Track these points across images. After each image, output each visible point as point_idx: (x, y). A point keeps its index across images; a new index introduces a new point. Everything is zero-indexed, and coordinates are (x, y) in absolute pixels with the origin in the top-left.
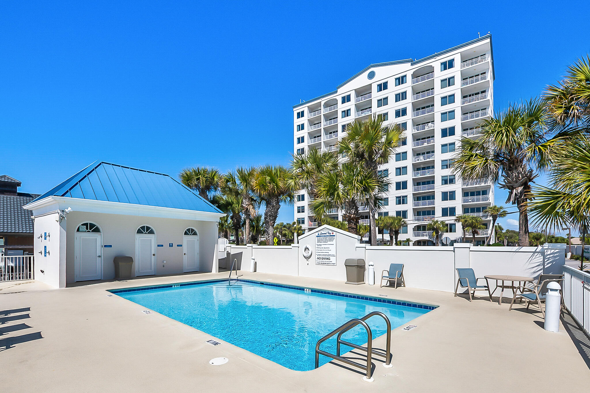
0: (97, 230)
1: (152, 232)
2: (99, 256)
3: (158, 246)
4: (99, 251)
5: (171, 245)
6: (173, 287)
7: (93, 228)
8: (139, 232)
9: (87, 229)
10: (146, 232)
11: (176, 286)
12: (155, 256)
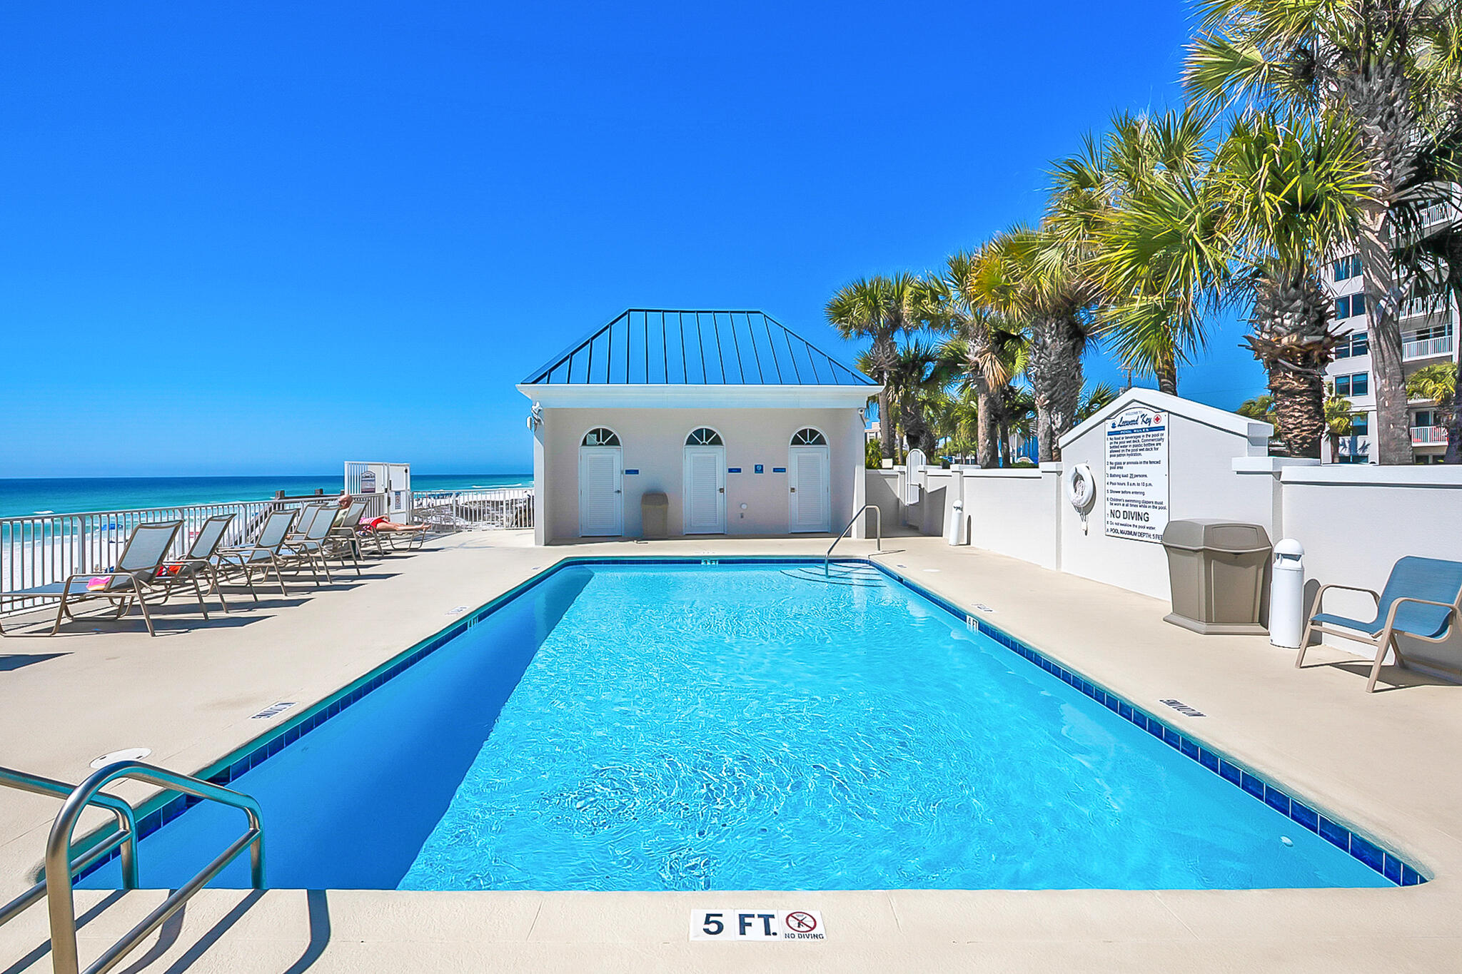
0: (614, 442)
1: (717, 441)
2: (618, 492)
3: (730, 470)
4: (618, 480)
5: (759, 469)
6: (702, 564)
7: (607, 438)
8: (691, 441)
9: (598, 440)
10: (704, 442)
11: (709, 564)
12: (723, 492)
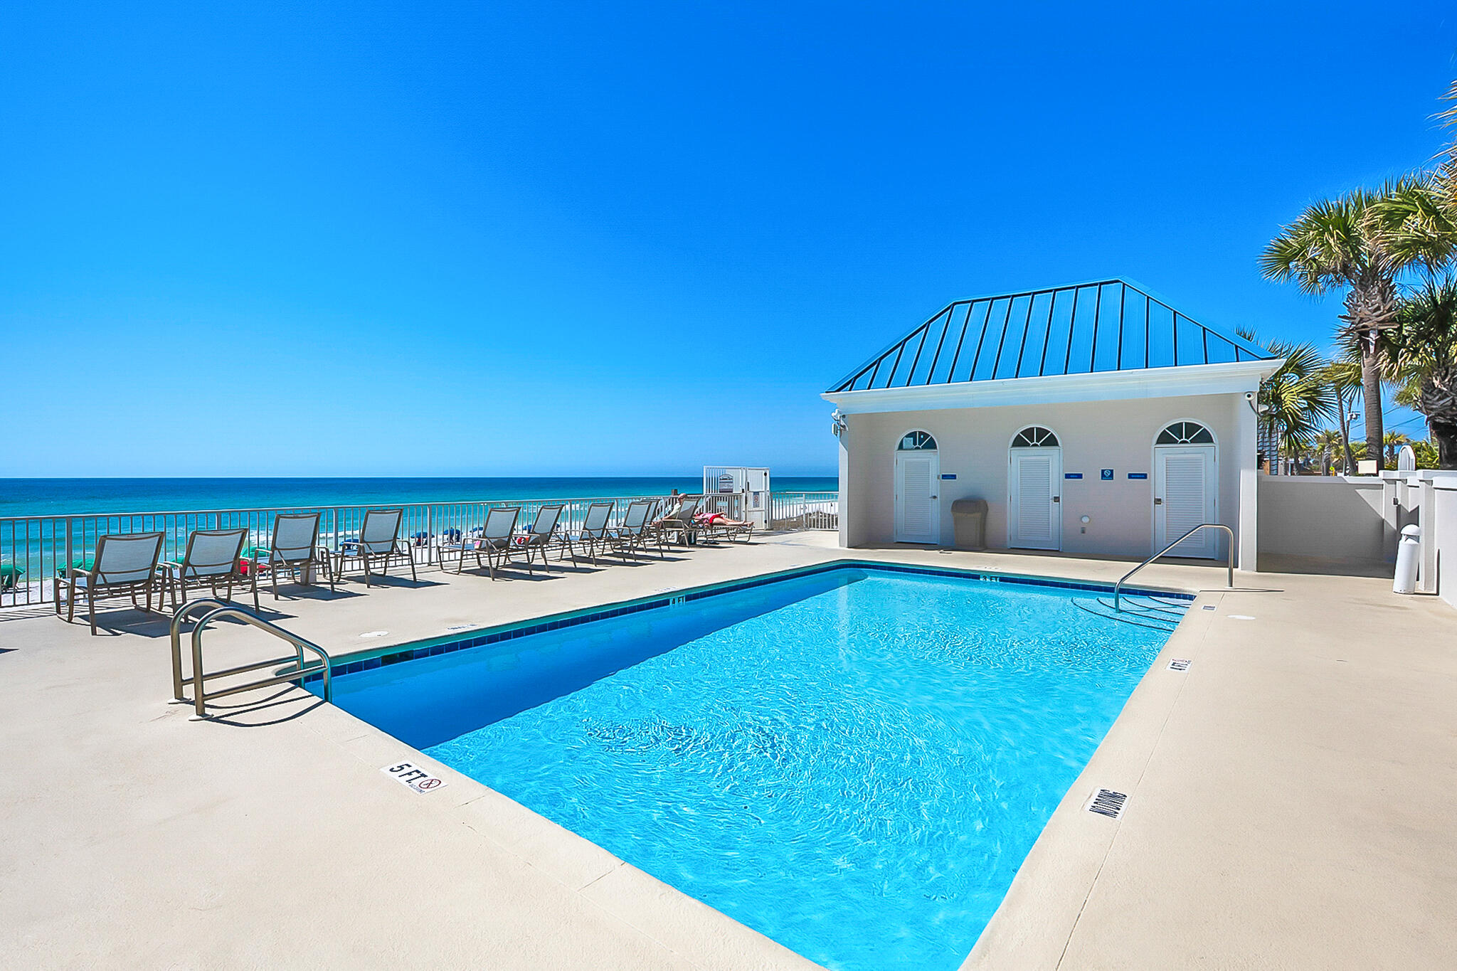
0: (931, 445)
1: (1052, 442)
2: (935, 497)
3: (1068, 476)
4: (934, 485)
5: (1107, 475)
6: (981, 579)
7: (925, 442)
8: (1019, 442)
9: (915, 444)
10: (1035, 443)
11: (988, 580)
12: (1059, 501)
